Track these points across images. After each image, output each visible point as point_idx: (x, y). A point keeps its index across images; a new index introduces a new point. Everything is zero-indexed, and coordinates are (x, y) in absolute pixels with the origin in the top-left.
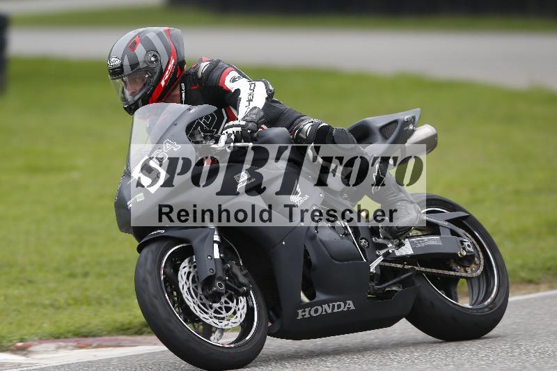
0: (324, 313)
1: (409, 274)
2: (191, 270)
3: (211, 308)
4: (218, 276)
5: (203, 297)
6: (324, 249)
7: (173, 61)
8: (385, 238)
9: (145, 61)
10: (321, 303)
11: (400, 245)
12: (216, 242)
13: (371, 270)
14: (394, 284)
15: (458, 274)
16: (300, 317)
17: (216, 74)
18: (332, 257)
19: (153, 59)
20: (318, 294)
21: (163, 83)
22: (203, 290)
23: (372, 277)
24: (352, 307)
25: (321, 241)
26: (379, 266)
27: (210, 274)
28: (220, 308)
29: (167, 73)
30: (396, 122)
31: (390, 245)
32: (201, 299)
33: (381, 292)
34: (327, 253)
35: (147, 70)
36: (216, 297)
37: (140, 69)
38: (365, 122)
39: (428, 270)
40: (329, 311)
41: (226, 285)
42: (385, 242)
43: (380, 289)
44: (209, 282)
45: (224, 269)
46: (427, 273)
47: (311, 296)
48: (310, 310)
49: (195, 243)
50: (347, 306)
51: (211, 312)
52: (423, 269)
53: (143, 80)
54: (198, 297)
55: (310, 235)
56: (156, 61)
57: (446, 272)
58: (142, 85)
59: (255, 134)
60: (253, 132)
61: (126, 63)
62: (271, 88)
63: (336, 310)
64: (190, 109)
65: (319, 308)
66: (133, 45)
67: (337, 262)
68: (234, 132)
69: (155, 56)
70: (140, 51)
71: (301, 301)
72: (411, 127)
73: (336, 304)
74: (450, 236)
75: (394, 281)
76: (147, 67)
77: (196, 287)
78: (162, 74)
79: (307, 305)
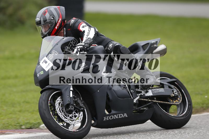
0: (115, 118)
1: (150, 103)
2: (61, 101)
3: (69, 116)
4: (71, 104)
5: (65, 112)
6: (115, 94)
7: (61, 19)
8: (141, 89)
9: (49, 19)
10: (113, 115)
11: (147, 92)
12: (71, 90)
13: (134, 102)
14: (145, 107)
15: (171, 103)
16: (105, 120)
17: (77, 24)
18: (118, 97)
19: (52, 18)
20: (112, 111)
21: (56, 28)
22: (65, 109)
23: (135, 104)
24: (127, 116)
25: (114, 90)
26: (138, 100)
27: (68, 103)
28: (72, 116)
29: (58, 24)
30: (148, 44)
31: (143, 92)
32: (64, 113)
33: (139, 110)
34: (116, 95)
35: (50, 22)
36: (70, 112)
37: (47, 22)
38: (136, 43)
39: (159, 102)
40: (117, 118)
41: (75, 107)
42: (141, 91)
43: (138, 109)
44: (68, 106)
45: (74, 101)
46: (159, 103)
47: (109, 112)
48: (109, 117)
49: (63, 91)
50: (124, 116)
51: (68, 118)
52: (157, 101)
53: (49, 26)
54: (64, 112)
55: (109, 88)
56: (54, 19)
57: (166, 103)
58: (48, 29)
59: (88, 49)
60: (87, 48)
61: (42, 20)
62: (97, 30)
63: (120, 117)
64: (63, 39)
65: (113, 116)
66: (45, 13)
67: (120, 99)
68: (80, 48)
69: (53, 17)
70: (47, 15)
71: (105, 114)
72: (155, 45)
73: (120, 115)
74: (168, 88)
75: (144, 106)
76: (50, 21)
77: (63, 108)
78: (56, 24)
79: (108, 115)
